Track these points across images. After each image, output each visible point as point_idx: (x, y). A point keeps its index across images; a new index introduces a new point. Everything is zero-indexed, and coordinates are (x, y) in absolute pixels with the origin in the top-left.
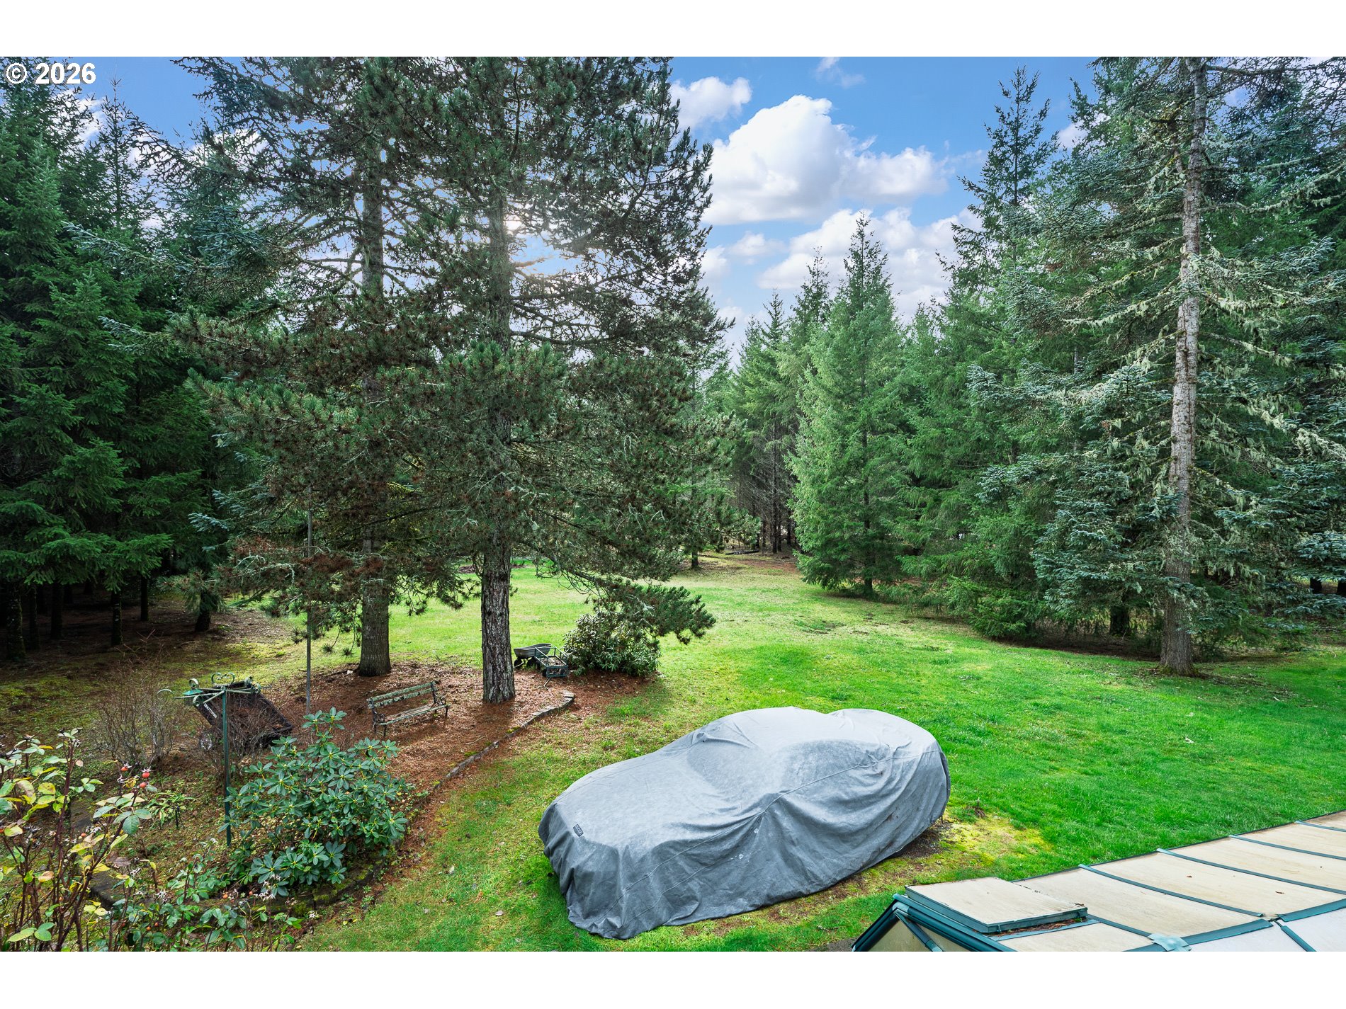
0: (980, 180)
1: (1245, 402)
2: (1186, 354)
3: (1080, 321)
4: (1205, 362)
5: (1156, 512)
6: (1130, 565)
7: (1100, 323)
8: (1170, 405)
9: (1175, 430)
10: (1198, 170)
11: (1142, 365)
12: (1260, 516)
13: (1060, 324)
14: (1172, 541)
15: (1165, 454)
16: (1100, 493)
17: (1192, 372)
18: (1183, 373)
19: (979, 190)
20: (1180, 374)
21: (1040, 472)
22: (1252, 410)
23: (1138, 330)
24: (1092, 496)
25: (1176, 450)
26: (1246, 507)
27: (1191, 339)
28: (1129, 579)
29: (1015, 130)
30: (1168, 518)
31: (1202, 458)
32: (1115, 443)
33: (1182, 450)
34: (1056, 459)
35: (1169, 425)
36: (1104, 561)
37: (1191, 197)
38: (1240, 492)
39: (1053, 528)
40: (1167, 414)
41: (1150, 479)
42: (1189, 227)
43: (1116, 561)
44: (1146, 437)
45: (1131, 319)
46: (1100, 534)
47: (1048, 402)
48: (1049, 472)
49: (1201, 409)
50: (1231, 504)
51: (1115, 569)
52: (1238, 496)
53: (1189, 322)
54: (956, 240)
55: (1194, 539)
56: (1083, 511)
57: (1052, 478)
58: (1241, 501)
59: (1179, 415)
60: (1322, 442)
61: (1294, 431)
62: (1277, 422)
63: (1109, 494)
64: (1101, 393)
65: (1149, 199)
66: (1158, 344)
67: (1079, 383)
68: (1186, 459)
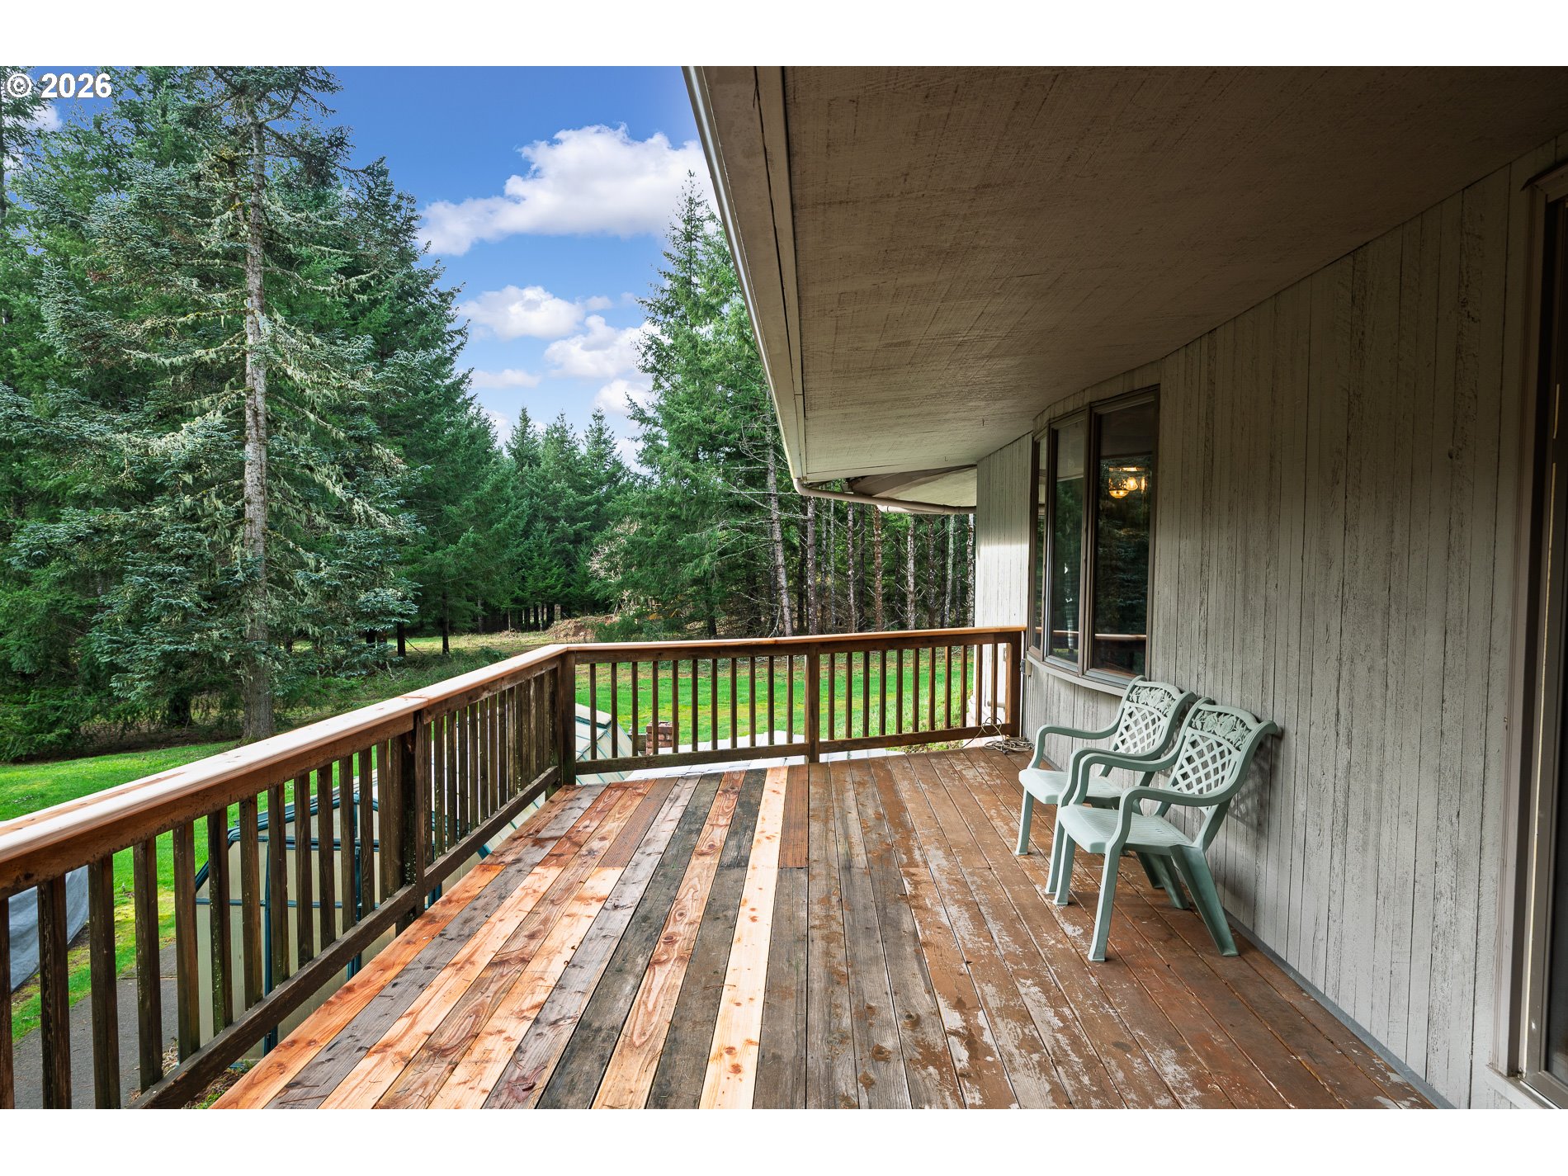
1: (311, 469)
2: (256, 414)
3: (144, 356)
4: (273, 423)
5: (240, 576)
6: (215, 634)
7: (167, 362)
8: (242, 464)
9: (248, 490)
10: (259, 225)
11: (216, 418)
12: (331, 576)
13: (118, 353)
14: (256, 605)
15: (240, 513)
16: (178, 556)
17: (263, 433)
18: (253, 432)
20: (251, 433)
21: (97, 531)
22: (318, 478)
23: (210, 377)
24: (171, 559)
25: (250, 512)
26: (318, 570)
27: (259, 398)
28: (217, 648)
30: (251, 581)
31: (275, 518)
32: (188, 500)
33: (255, 511)
34: (118, 517)
35: (241, 486)
36: (189, 632)
37: (255, 250)
38: (311, 555)
39: (120, 599)
40: (240, 474)
41: (228, 541)
42: (254, 282)
43: (200, 631)
44: (218, 496)
45: (199, 365)
46: (185, 601)
47: (108, 446)
48: (109, 530)
49: (272, 473)
50: (303, 565)
51: (201, 639)
52: (310, 558)
53: (258, 382)
55: (275, 602)
56: (163, 577)
57: (116, 538)
58: (312, 563)
59: (251, 475)
60: (372, 511)
61: (351, 500)
62: (338, 491)
63: (189, 557)
64: (177, 443)
65: (213, 239)
66: (228, 396)
67: (138, 426)
68: (260, 522)
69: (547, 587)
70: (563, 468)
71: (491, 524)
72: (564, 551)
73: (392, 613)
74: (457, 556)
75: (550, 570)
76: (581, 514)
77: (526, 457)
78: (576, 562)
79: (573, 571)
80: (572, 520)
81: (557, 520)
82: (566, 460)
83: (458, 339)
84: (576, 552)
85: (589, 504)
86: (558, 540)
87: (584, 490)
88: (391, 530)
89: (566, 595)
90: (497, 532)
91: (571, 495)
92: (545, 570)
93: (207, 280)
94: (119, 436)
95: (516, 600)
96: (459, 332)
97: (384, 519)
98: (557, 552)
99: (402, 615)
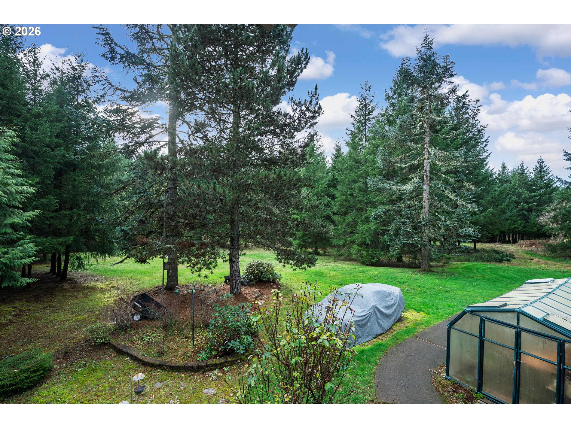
1: (443, 191)
2: (427, 177)
3: (399, 165)
4: (431, 179)
5: (423, 223)
6: (416, 239)
7: (405, 166)
8: (423, 191)
9: (424, 199)
10: (429, 124)
11: (417, 179)
12: (450, 224)
13: (393, 166)
14: (427, 232)
15: (422, 205)
16: (407, 217)
17: (428, 182)
18: (426, 182)
21: (387, 211)
22: (446, 194)
23: (413, 169)
26: (445, 221)
27: (428, 172)
28: (417, 243)
29: (365, 100)
30: (425, 225)
31: (432, 206)
32: (408, 202)
33: (426, 205)
34: (392, 207)
35: (422, 198)
36: (409, 238)
37: (427, 131)
38: (442, 217)
40: (422, 194)
41: (419, 213)
42: (427, 140)
43: (412, 238)
44: (416, 201)
45: (412, 166)
46: (409, 229)
47: (391, 189)
48: (390, 211)
49: (431, 194)
50: (441, 220)
51: (412, 240)
53: (427, 167)
55: (432, 231)
56: (403, 223)
57: (392, 213)
58: (443, 220)
59: (425, 194)
60: (464, 203)
61: (457, 200)
62: (452, 197)
63: (409, 218)
64: (409, 187)
65: (417, 131)
66: (419, 173)
67: (397, 183)
68: (427, 207)
69: (515, 228)
70: (522, 184)
71: (498, 206)
72: (523, 214)
73: (471, 236)
74: (485, 217)
75: (516, 221)
76: (532, 200)
77: (504, 181)
78: (529, 218)
79: (528, 222)
80: (527, 203)
81: (520, 203)
82: (524, 180)
83: (485, 144)
84: (529, 215)
85: (535, 196)
86: (520, 210)
87: (533, 191)
88: (471, 209)
89: (524, 231)
90: (501, 208)
91: (527, 193)
92: (514, 222)
93: (416, 142)
94: (393, 187)
95: (501, 232)
96: (485, 141)
97: (468, 205)
98: (519, 215)
99: (474, 237)
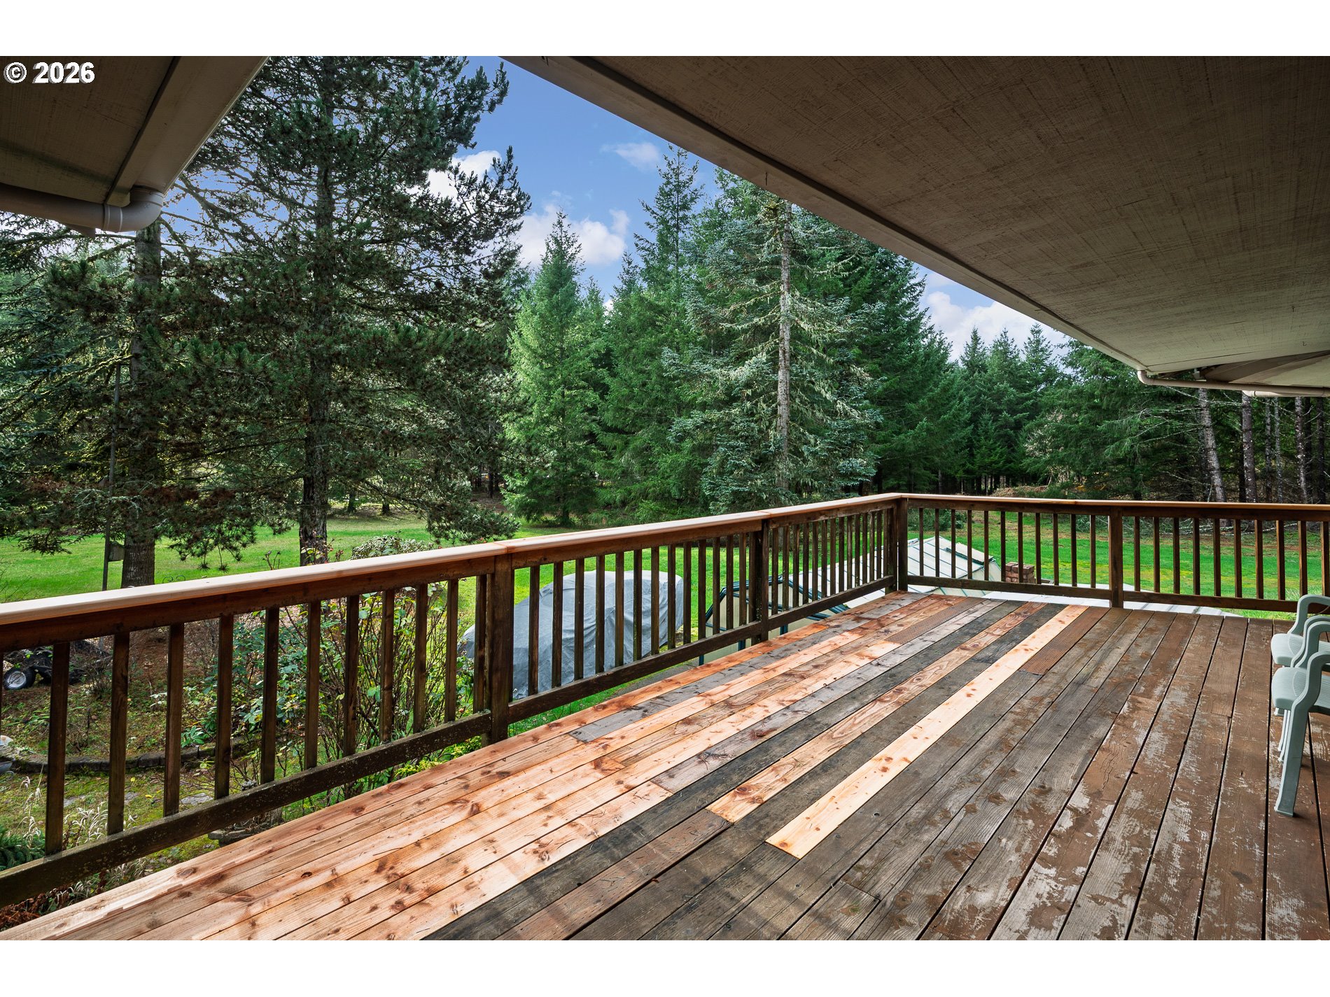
0: (653, 205)
1: (813, 383)
2: (784, 352)
3: (729, 325)
4: (793, 357)
5: (772, 449)
6: (759, 482)
7: (739, 327)
8: (776, 383)
9: (779, 398)
10: (788, 242)
11: (763, 357)
12: (823, 450)
13: (717, 325)
14: (780, 466)
15: (775, 411)
16: (742, 436)
17: (788, 364)
19: (653, 213)
20: (782, 364)
21: (706, 423)
22: (817, 388)
23: (759, 334)
24: (738, 438)
25: (780, 410)
26: (816, 445)
27: (786, 343)
28: (759, 490)
29: (677, 175)
30: (777, 453)
31: (794, 415)
32: (748, 404)
33: (783, 410)
34: (715, 415)
35: (776, 395)
36: (745, 481)
37: (785, 257)
38: (812, 436)
39: (715, 460)
40: (776, 388)
41: (768, 428)
42: (785, 275)
43: (752, 480)
44: (764, 402)
45: (756, 327)
46: (744, 462)
47: (712, 376)
48: (711, 423)
49: (792, 386)
50: (807, 443)
52: (811, 438)
53: (786, 333)
54: (637, 245)
55: (791, 465)
56: (733, 448)
57: (714, 427)
58: (812, 441)
59: (781, 388)
60: (848, 408)
61: (835, 402)
62: (828, 395)
63: (747, 437)
64: (742, 373)
65: (764, 255)
66: (770, 344)
67: (726, 364)
68: (785, 416)
69: (992, 463)
70: (1005, 373)
71: (940, 415)
72: (1006, 435)
73: (859, 475)
74: (915, 438)
75: (994, 449)
76: (1021, 407)
77: (977, 366)
78: (1016, 444)
79: (1013, 451)
80: (1013, 412)
81: (1000, 412)
82: (1008, 366)
83: (918, 289)
84: (1017, 437)
85: (1027, 399)
86: (1001, 427)
87: (1024, 388)
88: (859, 420)
89: (1008, 469)
90: (944, 421)
91: (1012, 392)
92: (990, 450)
93: (762, 279)
94: (717, 371)
95: (967, 472)
96: (919, 284)
97: (855, 413)
98: (1000, 436)
99: (864, 476)
